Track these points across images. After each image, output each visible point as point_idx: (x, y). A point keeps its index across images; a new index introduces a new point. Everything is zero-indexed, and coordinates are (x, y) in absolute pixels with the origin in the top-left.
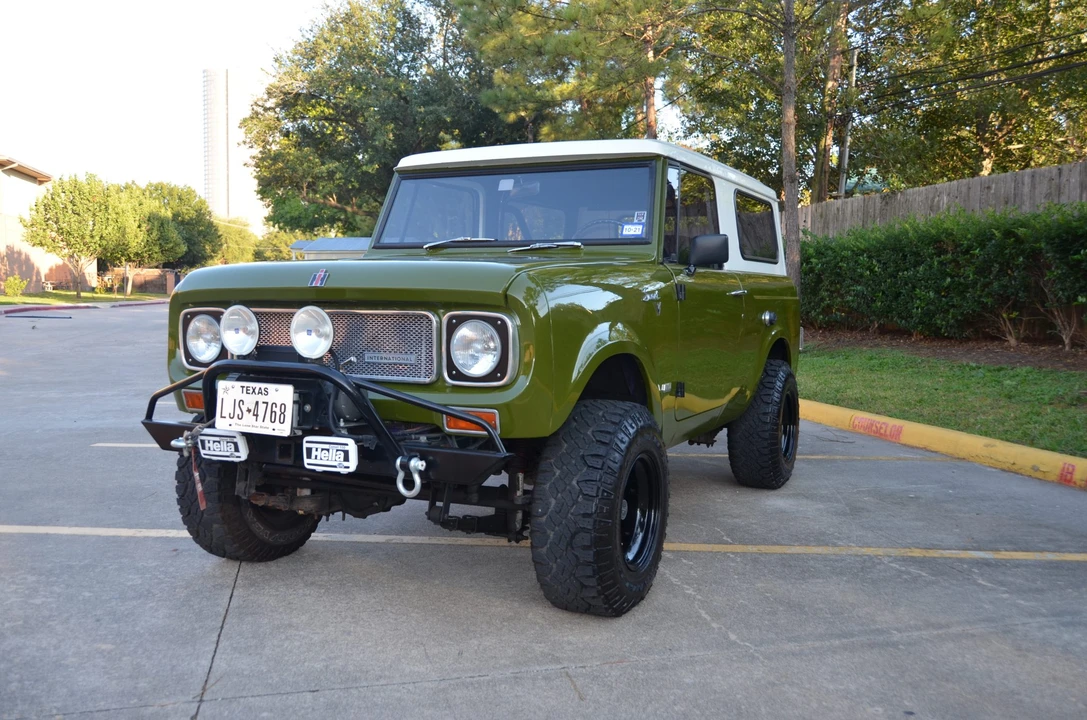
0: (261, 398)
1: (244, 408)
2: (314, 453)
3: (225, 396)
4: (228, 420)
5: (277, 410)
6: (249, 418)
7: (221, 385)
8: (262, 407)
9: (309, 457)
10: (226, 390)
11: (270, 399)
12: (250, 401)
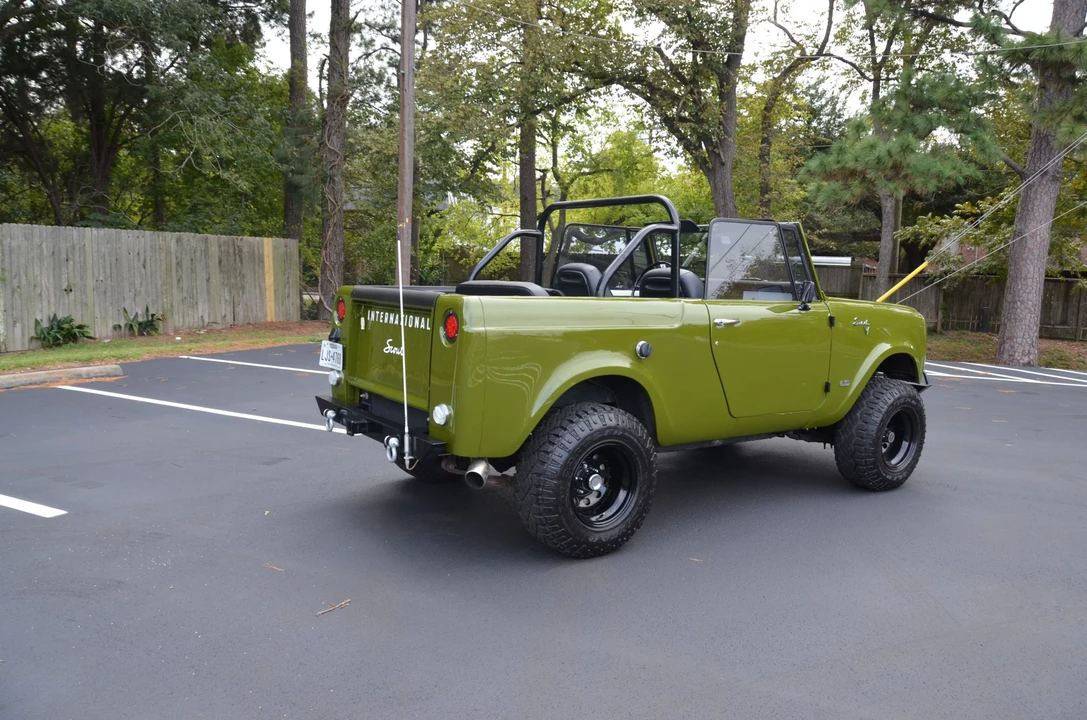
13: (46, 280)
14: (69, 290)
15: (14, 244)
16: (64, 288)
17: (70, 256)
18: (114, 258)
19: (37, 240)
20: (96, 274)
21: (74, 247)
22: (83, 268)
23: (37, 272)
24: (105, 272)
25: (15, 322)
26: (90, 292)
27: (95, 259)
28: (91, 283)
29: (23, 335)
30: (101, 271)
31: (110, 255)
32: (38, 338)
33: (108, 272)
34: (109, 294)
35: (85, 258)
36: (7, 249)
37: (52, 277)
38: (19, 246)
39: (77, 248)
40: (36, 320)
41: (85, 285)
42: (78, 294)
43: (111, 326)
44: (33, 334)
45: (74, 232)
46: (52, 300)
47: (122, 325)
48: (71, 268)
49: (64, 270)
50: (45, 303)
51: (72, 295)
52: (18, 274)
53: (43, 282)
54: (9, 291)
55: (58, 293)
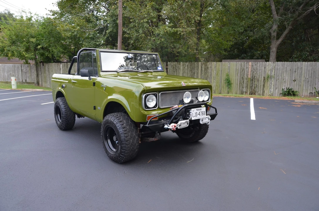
0: (200, 111)
1: (197, 114)
2: (203, 120)
3: (193, 112)
4: (194, 117)
5: (203, 113)
6: (198, 116)
7: (192, 109)
8: (200, 113)
9: (202, 121)
10: (193, 111)
11: (202, 111)
12: (198, 112)
13: (287, 78)
14: (295, 81)
15: (278, 67)
16: (293, 80)
17: (296, 71)
18: (313, 72)
19: (286, 66)
20: (305, 76)
21: (298, 68)
22: (301, 74)
23: (285, 75)
24: (309, 76)
25: (276, 89)
26: (302, 82)
27: (306, 71)
28: (303, 79)
29: (278, 92)
30: (308, 75)
31: (311, 70)
32: (282, 94)
33: (310, 75)
34: (309, 82)
35: (302, 72)
36: (276, 69)
37: (289, 77)
38: (280, 68)
39: (299, 68)
40: (283, 89)
41: (301, 79)
42: (298, 82)
43: (309, 92)
44: (281, 92)
45: (299, 63)
46: (289, 83)
47: (313, 92)
48: (296, 74)
49: (294, 75)
50: (286, 84)
51: (295, 82)
52: (279, 76)
53: (286, 78)
54: (275, 80)
55: (291, 81)
